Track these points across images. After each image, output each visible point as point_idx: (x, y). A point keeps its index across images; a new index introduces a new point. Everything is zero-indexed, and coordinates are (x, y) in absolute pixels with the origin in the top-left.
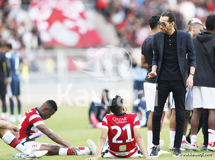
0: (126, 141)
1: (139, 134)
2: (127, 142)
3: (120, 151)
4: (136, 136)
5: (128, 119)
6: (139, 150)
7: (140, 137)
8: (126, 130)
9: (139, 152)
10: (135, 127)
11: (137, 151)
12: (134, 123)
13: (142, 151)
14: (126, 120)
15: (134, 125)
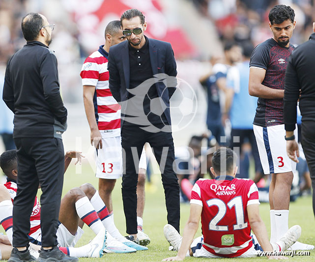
0: (233, 228)
1: (257, 216)
2: (235, 229)
3: (222, 244)
4: (252, 219)
5: (239, 189)
6: (257, 244)
7: (259, 221)
8: (234, 207)
9: (257, 248)
10: (250, 203)
11: (253, 246)
12: (249, 195)
13: (263, 245)
14: (235, 189)
15: (249, 199)
